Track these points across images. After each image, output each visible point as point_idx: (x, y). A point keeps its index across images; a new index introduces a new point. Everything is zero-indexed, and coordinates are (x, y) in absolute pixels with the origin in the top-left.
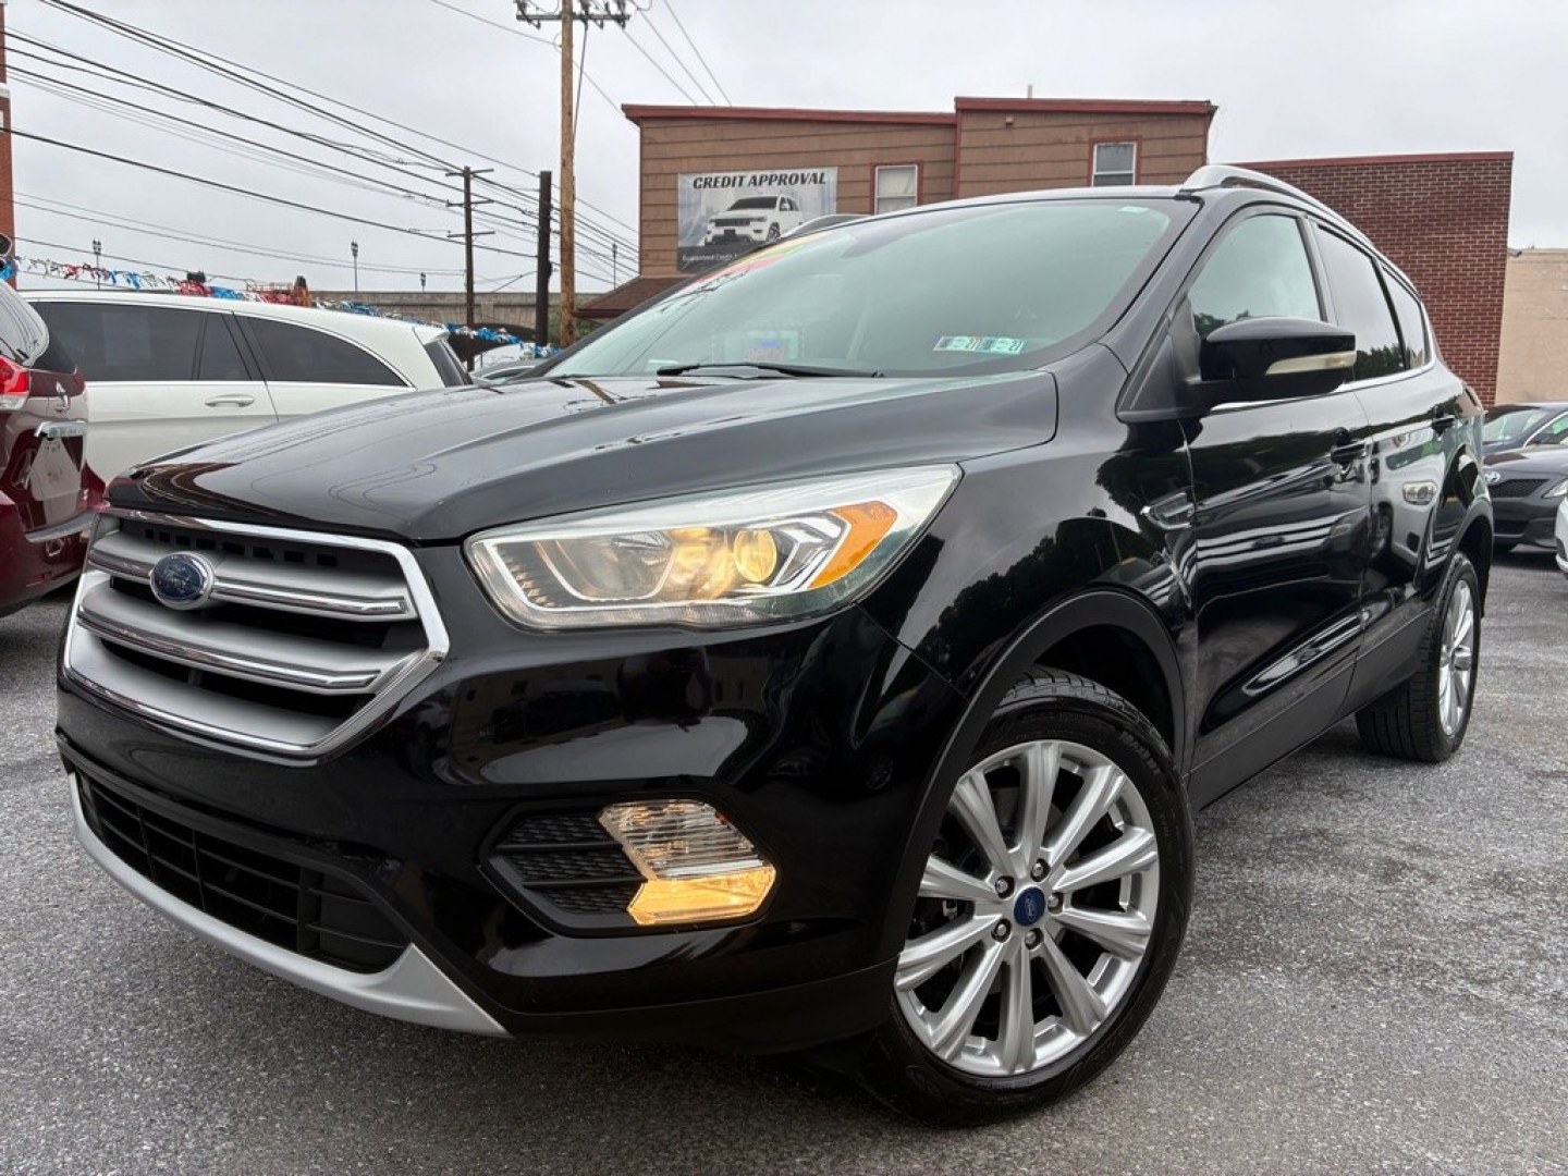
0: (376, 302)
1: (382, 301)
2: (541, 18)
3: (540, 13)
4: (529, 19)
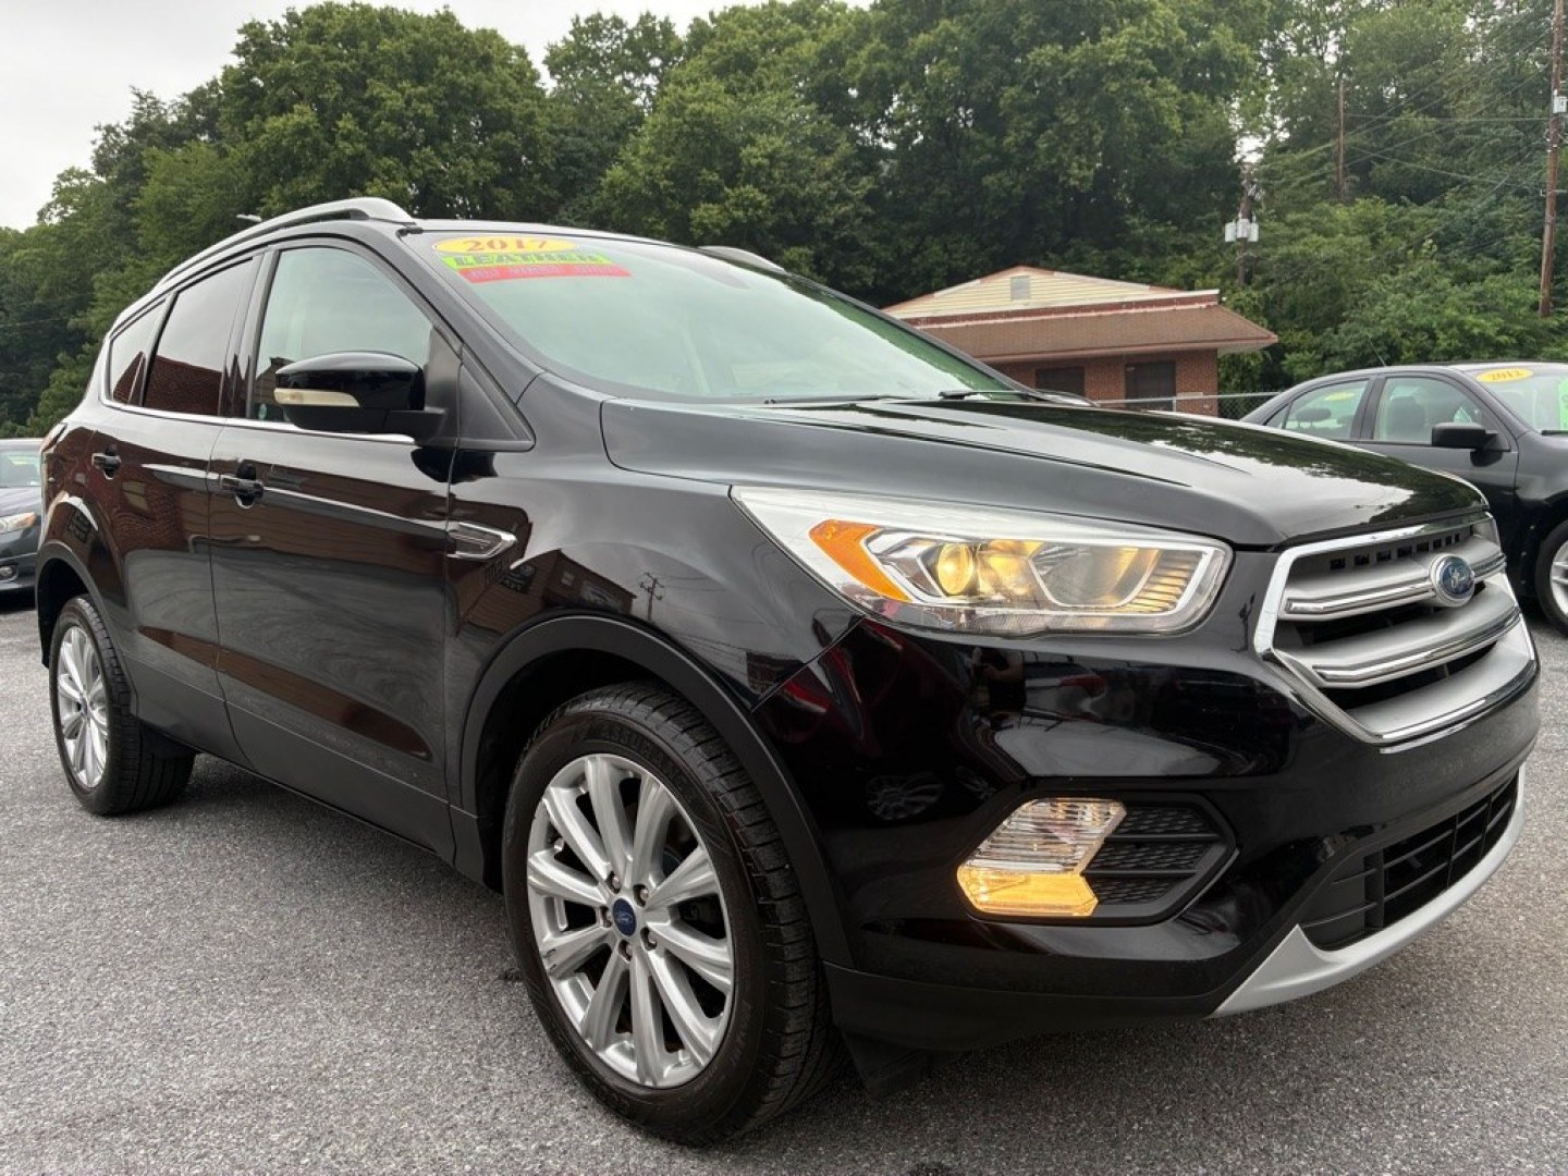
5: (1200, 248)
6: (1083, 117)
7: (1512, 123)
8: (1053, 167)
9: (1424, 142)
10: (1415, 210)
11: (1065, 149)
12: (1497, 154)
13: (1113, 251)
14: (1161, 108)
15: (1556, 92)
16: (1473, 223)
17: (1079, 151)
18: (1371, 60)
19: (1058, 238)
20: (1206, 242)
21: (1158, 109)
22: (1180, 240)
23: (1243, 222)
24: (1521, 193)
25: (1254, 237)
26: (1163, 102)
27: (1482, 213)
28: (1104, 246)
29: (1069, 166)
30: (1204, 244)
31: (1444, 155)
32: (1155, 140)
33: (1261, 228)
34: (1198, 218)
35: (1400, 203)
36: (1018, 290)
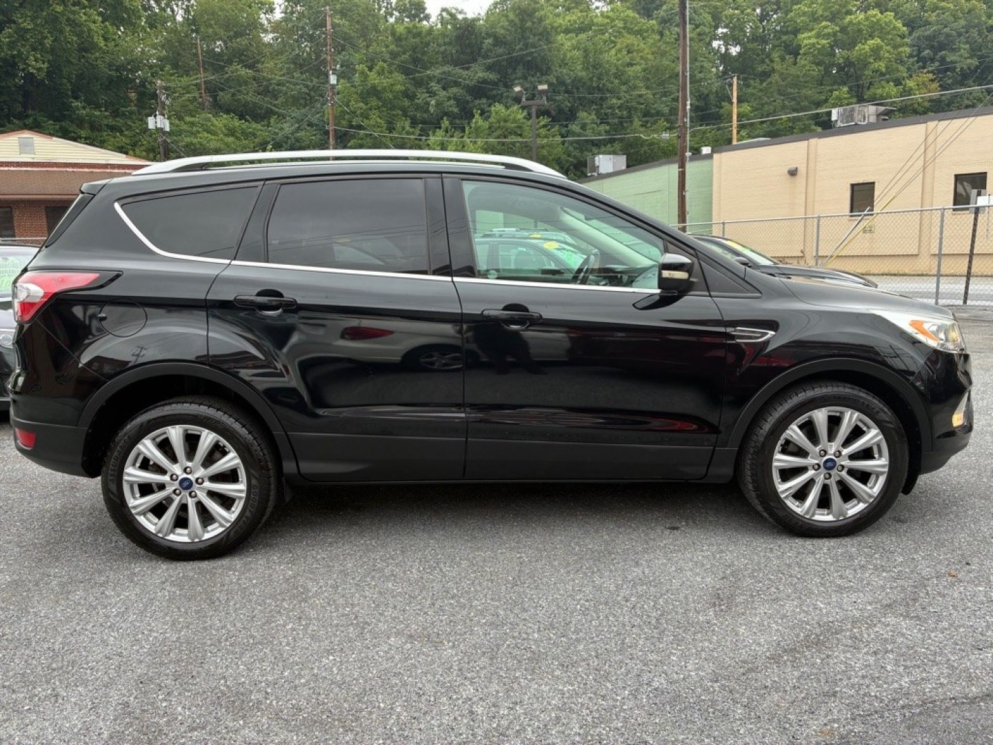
5: (127, 130)
6: (36, 25)
7: (303, 84)
8: (13, 56)
9: (246, 83)
10: (254, 125)
11: (23, 46)
12: (296, 101)
13: (63, 123)
14: (91, 30)
15: (331, 72)
16: (288, 138)
17: (34, 49)
18: (211, 26)
19: (19, 109)
20: (130, 126)
21: (90, 30)
22: (111, 122)
23: (159, 118)
24: (310, 124)
25: (168, 129)
26: (93, 26)
27: (292, 134)
28: (56, 120)
29: (27, 58)
30: (129, 128)
31: (259, 94)
32: (86, 51)
33: (171, 124)
34: (123, 109)
35: (246, 121)
36: (24, 147)
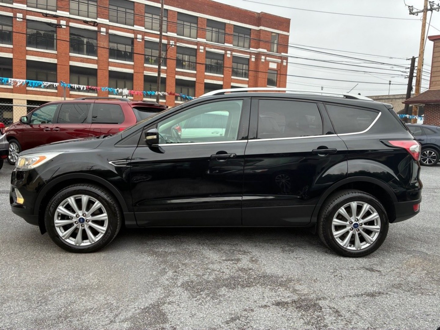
0: (394, 98)
1: (396, 97)
2: (417, 13)
3: (418, 11)
4: (413, 14)
